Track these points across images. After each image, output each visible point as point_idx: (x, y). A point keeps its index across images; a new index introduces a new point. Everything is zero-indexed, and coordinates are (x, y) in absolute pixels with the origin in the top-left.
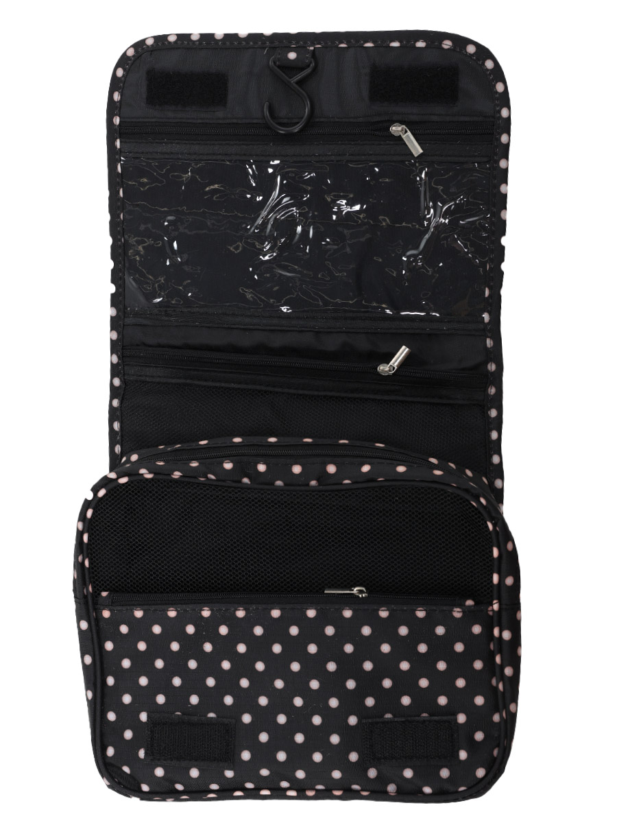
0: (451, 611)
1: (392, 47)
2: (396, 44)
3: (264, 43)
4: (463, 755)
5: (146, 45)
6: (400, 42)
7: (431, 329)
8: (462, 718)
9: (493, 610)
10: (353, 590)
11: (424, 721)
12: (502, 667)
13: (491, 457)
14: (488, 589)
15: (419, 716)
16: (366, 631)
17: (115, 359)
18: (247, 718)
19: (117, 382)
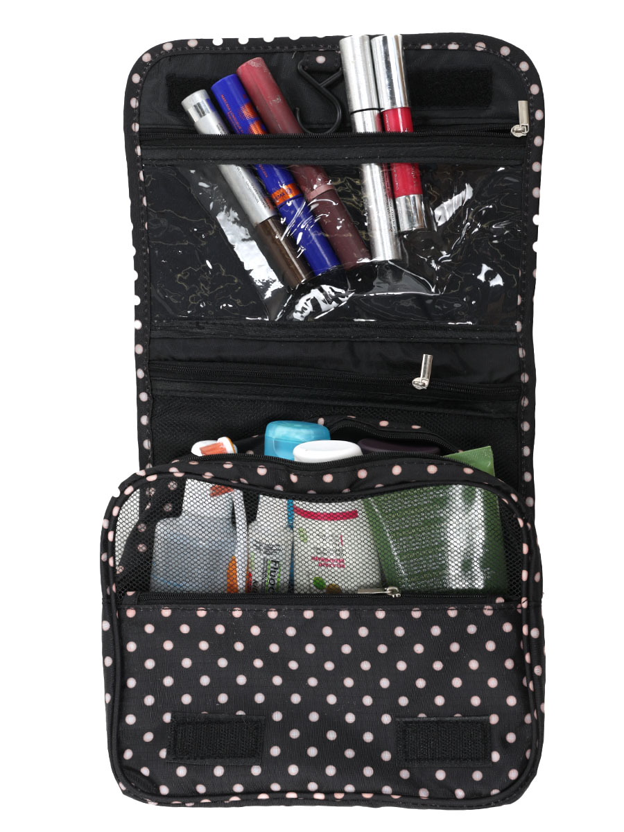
0: (482, 609)
1: (424, 50)
2: (427, 47)
3: (291, 47)
4: (496, 757)
5: (163, 50)
6: (432, 44)
7: (463, 338)
8: (494, 719)
9: (522, 608)
10: (386, 590)
11: (457, 722)
12: (532, 666)
13: (523, 474)
14: (517, 586)
15: (452, 716)
16: (399, 632)
17: (141, 374)
18: (277, 716)
19: (144, 397)
